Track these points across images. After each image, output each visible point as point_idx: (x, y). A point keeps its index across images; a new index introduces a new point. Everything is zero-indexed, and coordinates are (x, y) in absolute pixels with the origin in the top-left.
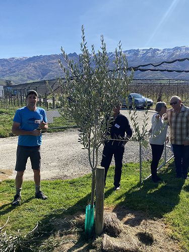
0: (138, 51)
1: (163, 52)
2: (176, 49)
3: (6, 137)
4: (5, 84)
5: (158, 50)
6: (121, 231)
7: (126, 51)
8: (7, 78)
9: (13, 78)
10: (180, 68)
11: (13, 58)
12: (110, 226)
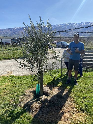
0: (66, 24)
1: (76, 25)
2: (82, 23)
3: (11, 59)
4: (12, 39)
5: (74, 24)
6: (50, 94)
7: (61, 24)
8: (13, 36)
9: (15, 36)
10: (83, 31)
11: (15, 28)
12: (46, 92)
